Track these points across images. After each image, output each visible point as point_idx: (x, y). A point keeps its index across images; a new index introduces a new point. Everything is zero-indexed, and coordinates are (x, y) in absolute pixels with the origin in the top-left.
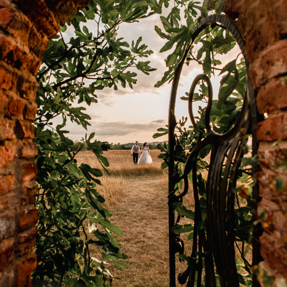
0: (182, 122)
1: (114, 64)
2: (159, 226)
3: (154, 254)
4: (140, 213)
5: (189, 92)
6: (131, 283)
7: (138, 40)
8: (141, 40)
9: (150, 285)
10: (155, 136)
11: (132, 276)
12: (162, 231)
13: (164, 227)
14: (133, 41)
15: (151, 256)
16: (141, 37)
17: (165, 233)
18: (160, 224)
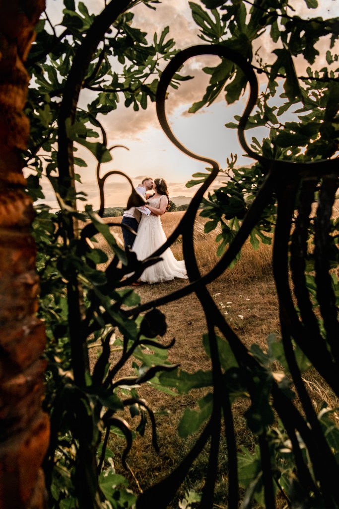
0: (230, 162)
1: (123, 73)
2: (174, 314)
3: (176, 354)
4: (144, 299)
5: (241, 115)
6: (154, 404)
7: (163, 32)
8: (168, 32)
9: (182, 401)
10: (188, 185)
11: (152, 392)
12: (179, 319)
13: (181, 314)
14: (156, 34)
15: (172, 358)
16: (168, 28)
17: (185, 322)
18: (175, 311)
